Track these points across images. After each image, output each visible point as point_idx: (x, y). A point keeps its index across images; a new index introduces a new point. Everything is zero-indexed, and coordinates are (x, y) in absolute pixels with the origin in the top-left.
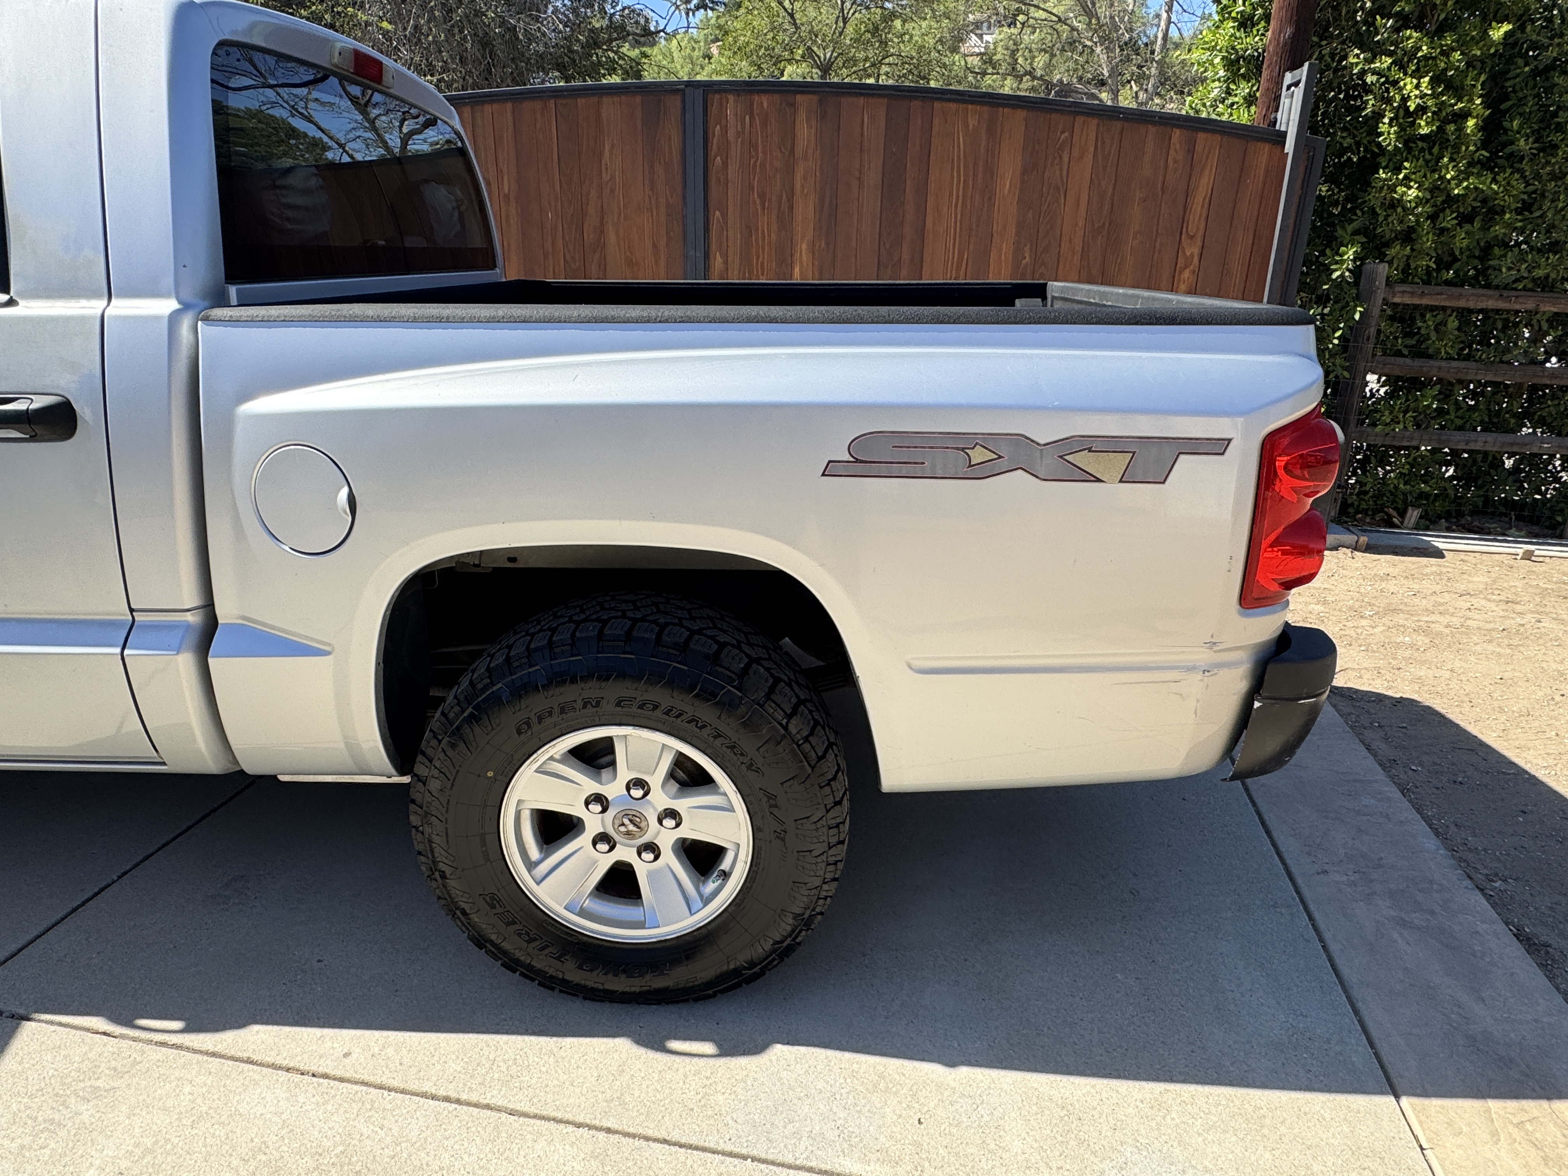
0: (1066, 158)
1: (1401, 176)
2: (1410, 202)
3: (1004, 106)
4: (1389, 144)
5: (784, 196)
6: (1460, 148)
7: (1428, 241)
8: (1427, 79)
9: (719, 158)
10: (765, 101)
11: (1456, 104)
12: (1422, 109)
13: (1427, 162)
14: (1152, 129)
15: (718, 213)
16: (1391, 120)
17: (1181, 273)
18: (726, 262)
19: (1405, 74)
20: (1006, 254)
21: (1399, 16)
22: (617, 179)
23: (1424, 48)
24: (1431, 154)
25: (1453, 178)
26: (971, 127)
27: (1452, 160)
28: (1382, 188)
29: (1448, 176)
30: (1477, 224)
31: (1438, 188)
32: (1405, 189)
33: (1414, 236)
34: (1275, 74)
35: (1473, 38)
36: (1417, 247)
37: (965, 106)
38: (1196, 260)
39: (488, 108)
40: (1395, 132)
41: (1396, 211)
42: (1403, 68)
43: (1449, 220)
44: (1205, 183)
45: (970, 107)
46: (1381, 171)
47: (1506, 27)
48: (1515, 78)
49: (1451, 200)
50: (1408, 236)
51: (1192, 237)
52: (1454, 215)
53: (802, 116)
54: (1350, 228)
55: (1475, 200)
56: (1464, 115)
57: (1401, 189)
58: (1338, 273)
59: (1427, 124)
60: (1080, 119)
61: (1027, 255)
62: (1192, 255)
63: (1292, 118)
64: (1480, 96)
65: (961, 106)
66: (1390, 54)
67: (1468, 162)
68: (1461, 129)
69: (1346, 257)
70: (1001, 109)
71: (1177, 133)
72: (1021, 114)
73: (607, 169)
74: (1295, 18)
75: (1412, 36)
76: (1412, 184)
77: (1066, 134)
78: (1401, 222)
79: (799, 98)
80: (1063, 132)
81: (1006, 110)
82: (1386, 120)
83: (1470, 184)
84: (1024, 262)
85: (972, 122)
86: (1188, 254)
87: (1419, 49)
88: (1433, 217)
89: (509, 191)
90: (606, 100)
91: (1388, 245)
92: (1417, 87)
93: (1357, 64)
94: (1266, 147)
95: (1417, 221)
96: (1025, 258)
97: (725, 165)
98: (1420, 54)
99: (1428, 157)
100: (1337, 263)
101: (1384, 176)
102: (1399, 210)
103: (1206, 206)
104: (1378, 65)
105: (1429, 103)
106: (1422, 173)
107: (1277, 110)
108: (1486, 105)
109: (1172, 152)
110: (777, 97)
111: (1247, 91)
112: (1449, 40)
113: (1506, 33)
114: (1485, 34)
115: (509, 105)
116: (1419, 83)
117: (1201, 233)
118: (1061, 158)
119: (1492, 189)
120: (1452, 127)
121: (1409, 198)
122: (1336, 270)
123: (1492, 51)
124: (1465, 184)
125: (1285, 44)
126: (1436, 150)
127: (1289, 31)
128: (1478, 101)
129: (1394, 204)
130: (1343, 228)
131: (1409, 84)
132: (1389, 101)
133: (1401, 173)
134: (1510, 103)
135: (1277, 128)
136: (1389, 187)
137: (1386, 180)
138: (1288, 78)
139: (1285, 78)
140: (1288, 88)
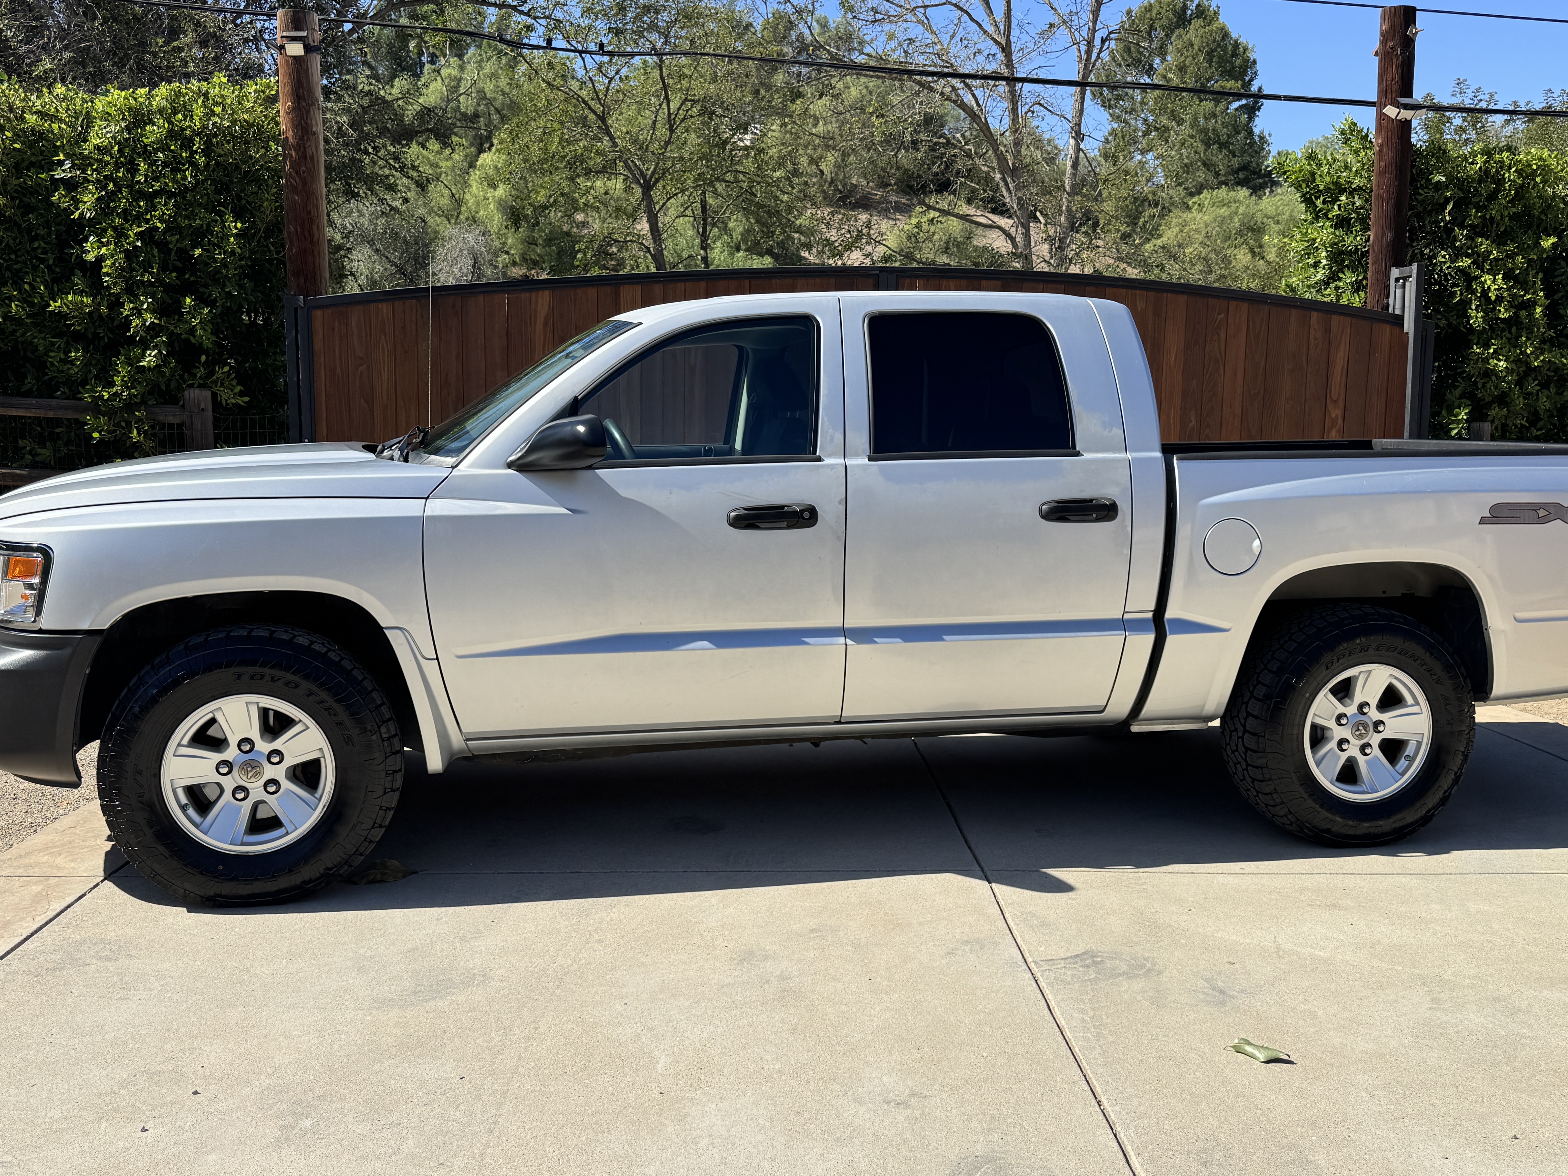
0: (1223, 336)
1: (1491, 351)
2: (1501, 372)
3: (1168, 291)
4: (1479, 326)
6: (1533, 330)
7: (1520, 403)
8: (1500, 276)
11: (1524, 295)
12: (1500, 299)
13: (1509, 339)
14: (1294, 312)
16: (1477, 306)
17: (1329, 432)
19: (1482, 271)
20: (1174, 418)
21: (1472, 227)
23: (1495, 252)
24: (1510, 332)
25: (1532, 353)
26: (1139, 309)
27: (1528, 339)
28: (1477, 360)
29: (1528, 352)
30: (1553, 390)
31: (1520, 360)
32: (1495, 361)
33: (1507, 399)
34: (1383, 269)
35: (1529, 246)
36: (1512, 408)
37: (1134, 291)
38: (1340, 422)
40: (1482, 317)
41: (1491, 379)
42: (1480, 267)
43: (1532, 386)
44: (1341, 356)
46: (1475, 347)
47: (1553, 240)
48: (1562, 275)
49: (1530, 370)
50: (1503, 399)
51: (1335, 402)
52: (1537, 382)
54: (1458, 392)
55: (1548, 370)
56: (1532, 304)
57: (1493, 362)
58: (1455, 431)
59: (1506, 310)
60: (1233, 303)
61: (1193, 419)
62: (1337, 416)
63: (1407, 304)
64: (1541, 290)
66: (1468, 256)
67: (1541, 341)
68: (1531, 315)
69: (1460, 417)
70: (1165, 295)
71: (1315, 315)
72: (1183, 298)
74: (1393, 226)
75: (1484, 244)
76: (1501, 357)
77: (1222, 315)
78: (1496, 388)
80: (1219, 314)
81: (1169, 295)
82: (1473, 307)
83: (1545, 358)
84: (1191, 425)
86: (1333, 416)
87: (1491, 252)
88: (1519, 383)
91: (1489, 406)
92: (1494, 281)
93: (1445, 263)
94: (1387, 329)
95: (1510, 388)
96: (1191, 422)
98: (1492, 257)
99: (1509, 336)
100: (1453, 422)
101: (1478, 350)
102: (1494, 378)
103: (1344, 375)
104: (1461, 264)
105: (1505, 294)
106: (1507, 349)
107: (1388, 297)
108: (1546, 297)
109: (1312, 331)
111: (1354, 279)
112: (1511, 247)
113: (1553, 244)
114: (1537, 244)
116: (1495, 278)
117: (1343, 396)
118: (1219, 335)
119: (1562, 362)
120: (1523, 313)
121: (1500, 369)
122: (1454, 429)
123: (1545, 256)
124: (1542, 358)
125: (1388, 245)
126: (1514, 330)
127: (1390, 236)
128: (1541, 294)
129: (1489, 373)
130: (1451, 392)
131: (1488, 278)
132: (1473, 292)
133: (1490, 348)
134: (1561, 294)
135: (1391, 310)
136: (1483, 359)
137: (1479, 354)
138: (1395, 272)
139: (1392, 272)
140: (1397, 280)
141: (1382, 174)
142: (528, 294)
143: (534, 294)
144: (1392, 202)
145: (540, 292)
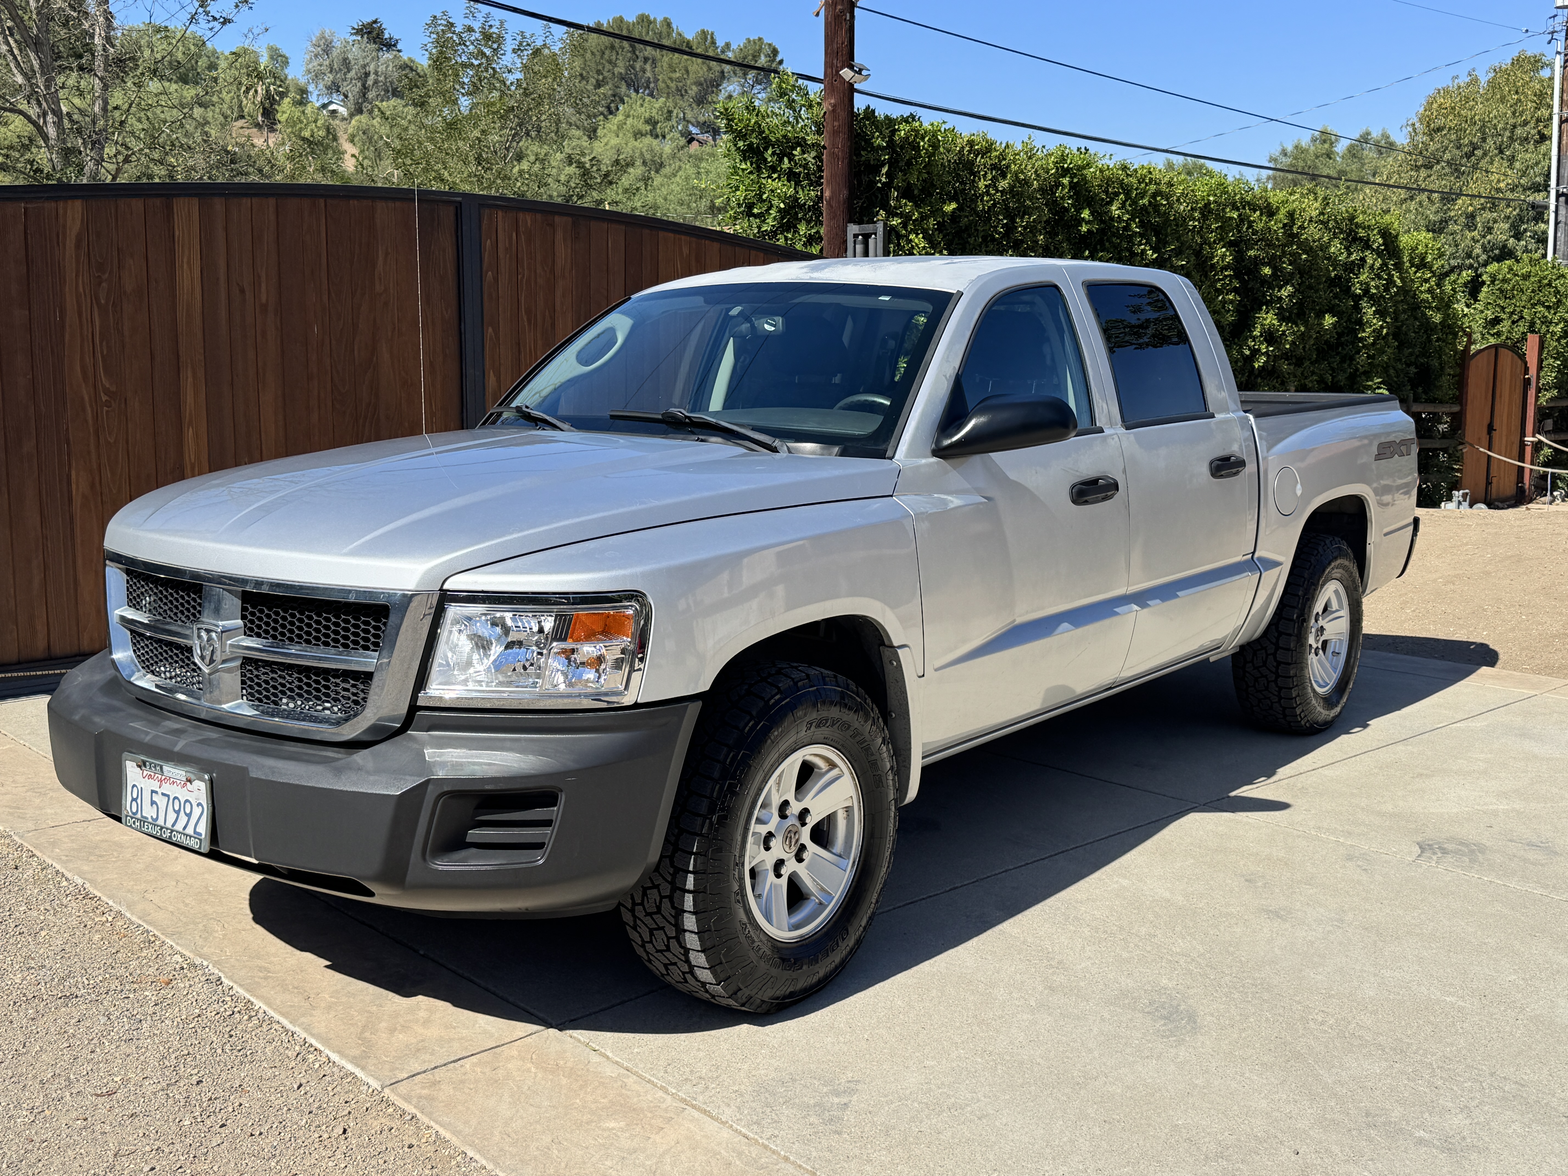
3: (706, 238)
5: (547, 313)
9: (490, 273)
10: (527, 219)
15: (490, 330)
18: (499, 380)
21: (900, 189)
22: (392, 291)
26: (685, 255)
34: (839, 224)
35: (936, 209)
39: (246, 202)
45: (683, 237)
47: (954, 206)
53: (559, 235)
60: (753, 253)
65: (678, 236)
66: (898, 216)
70: (704, 241)
72: (716, 246)
73: (380, 279)
74: (848, 184)
75: (908, 206)
79: (557, 219)
85: (686, 251)
89: (267, 300)
90: (380, 205)
97: (496, 280)
110: (539, 216)
111: (807, 232)
112: (925, 209)
114: (943, 208)
115: (272, 201)
116: (919, 238)
125: (844, 203)
127: (846, 193)
138: (853, 229)
139: (848, 229)
140: (856, 236)
141: (835, 133)
142: (53, 204)
143: (61, 204)
144: (846, 161)
145: (70, 202)
